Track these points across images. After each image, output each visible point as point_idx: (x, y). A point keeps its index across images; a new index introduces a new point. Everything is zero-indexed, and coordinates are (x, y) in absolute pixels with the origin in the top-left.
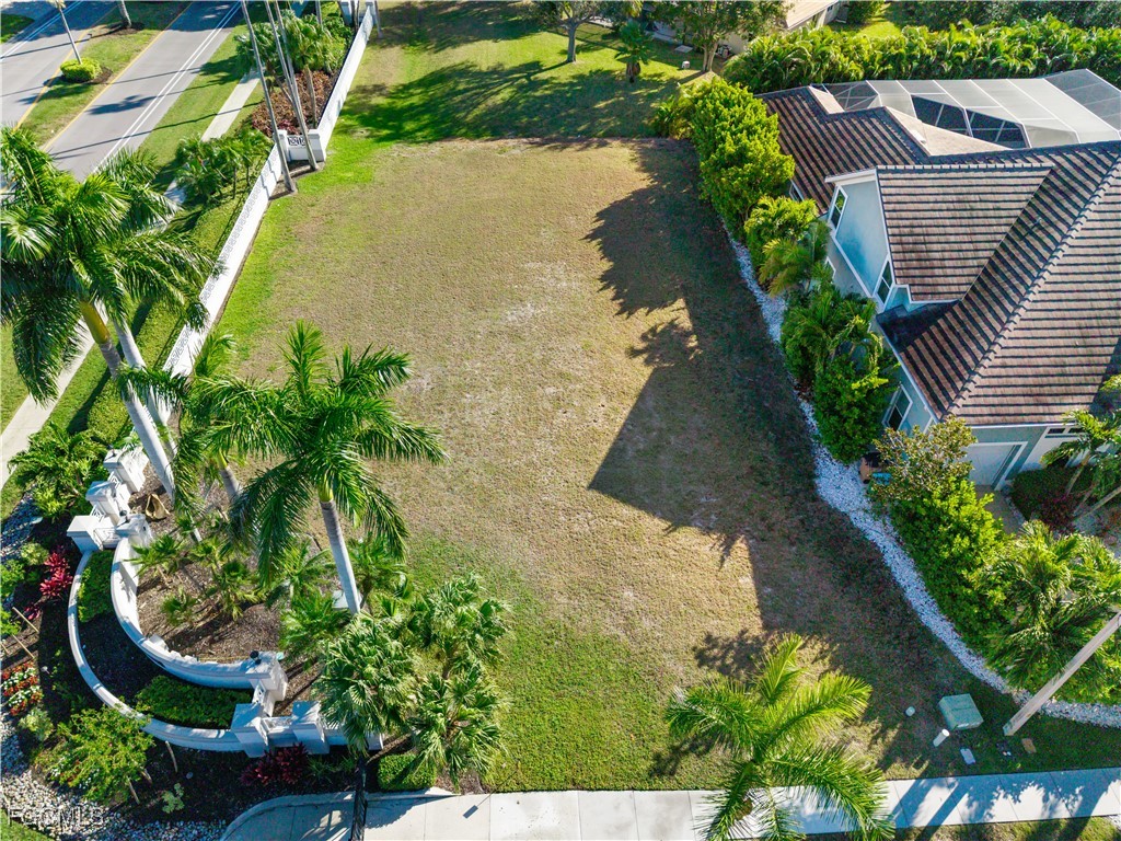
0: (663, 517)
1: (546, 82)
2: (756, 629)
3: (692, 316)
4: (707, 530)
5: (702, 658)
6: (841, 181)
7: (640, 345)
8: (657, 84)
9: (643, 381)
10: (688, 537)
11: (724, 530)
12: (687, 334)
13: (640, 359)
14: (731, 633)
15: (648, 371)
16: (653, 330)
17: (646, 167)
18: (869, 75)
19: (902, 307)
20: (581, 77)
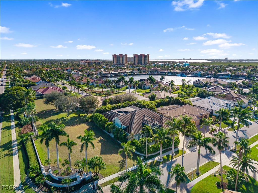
0: (109, 154)
1: (66, 119)
2: (123, 159)
3: (102, 138)
4: (114, 154)
5: (119, 163)
6: (114, 119)
7: (98, 142)
8: (83, 116)
9: (101, 144)
10: (113, 155)
11: (116, 153)
12: (103, 139)
13: (99, 143)
14: (121, 160)
15: (101, 143)
16: (99, 140)
17: (87, 125)
18: (111, 110)
19: (124, 128)
20: (71, 118)
